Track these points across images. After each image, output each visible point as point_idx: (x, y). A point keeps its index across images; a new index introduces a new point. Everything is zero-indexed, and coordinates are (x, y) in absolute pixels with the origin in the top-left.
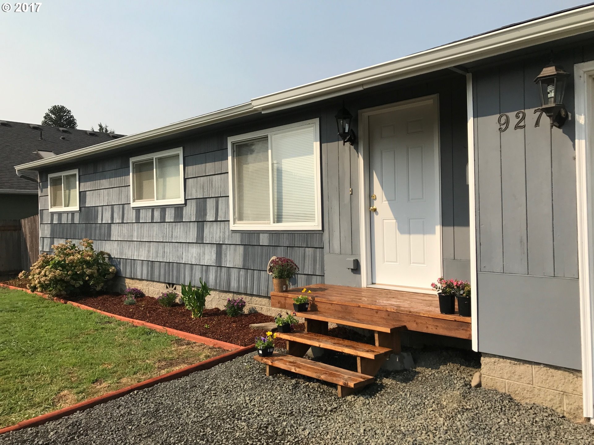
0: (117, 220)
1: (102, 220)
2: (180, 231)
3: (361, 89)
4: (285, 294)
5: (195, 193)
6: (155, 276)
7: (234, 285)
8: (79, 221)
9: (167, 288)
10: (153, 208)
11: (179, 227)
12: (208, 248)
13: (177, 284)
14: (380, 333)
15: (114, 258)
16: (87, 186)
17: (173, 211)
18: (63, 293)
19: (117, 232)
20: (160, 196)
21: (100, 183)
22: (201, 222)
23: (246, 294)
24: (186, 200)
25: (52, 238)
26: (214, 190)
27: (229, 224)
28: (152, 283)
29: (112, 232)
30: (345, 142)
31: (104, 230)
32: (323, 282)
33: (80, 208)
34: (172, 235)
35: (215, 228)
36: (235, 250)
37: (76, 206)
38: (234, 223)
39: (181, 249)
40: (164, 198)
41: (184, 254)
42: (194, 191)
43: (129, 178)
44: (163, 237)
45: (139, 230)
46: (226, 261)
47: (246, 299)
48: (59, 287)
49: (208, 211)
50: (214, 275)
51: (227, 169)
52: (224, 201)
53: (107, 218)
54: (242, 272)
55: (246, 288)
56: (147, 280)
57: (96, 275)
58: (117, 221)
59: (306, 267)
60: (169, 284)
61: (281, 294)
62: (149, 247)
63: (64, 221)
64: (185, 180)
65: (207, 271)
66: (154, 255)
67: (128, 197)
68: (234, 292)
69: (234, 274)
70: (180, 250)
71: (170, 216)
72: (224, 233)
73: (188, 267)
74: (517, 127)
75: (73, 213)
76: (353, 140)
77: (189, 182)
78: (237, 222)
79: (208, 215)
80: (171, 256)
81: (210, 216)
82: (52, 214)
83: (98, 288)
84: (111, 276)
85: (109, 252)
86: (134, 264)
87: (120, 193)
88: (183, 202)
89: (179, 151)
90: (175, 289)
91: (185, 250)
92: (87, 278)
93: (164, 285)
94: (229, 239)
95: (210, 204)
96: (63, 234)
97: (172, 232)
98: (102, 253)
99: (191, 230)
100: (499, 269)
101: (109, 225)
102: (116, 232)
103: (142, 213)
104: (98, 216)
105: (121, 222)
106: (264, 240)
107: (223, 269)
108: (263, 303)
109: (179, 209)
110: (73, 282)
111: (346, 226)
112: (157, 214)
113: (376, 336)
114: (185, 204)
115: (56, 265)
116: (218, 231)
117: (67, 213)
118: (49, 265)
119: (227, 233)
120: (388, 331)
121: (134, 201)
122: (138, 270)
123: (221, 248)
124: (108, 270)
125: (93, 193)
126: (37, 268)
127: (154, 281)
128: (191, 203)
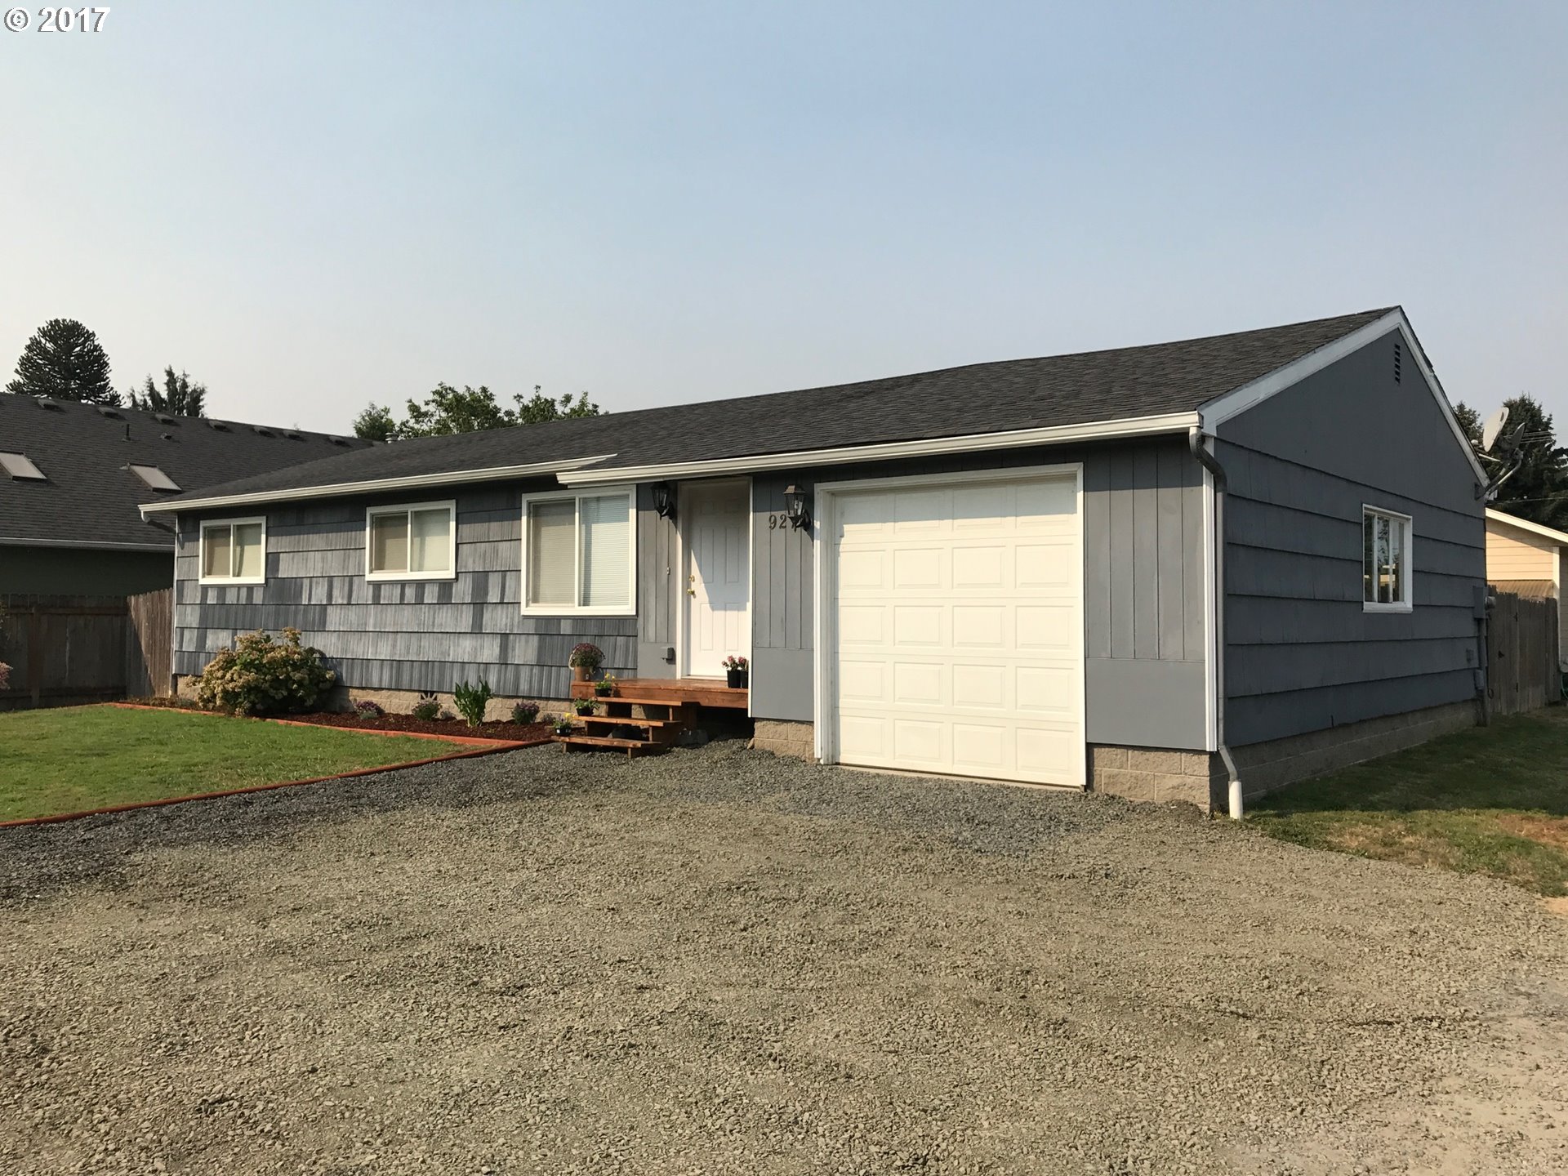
0: (339, 597)
1: (310, 599)
2: (446, 617)
3: (661, 480)
4: (588, 683)
5: (472, 564)
6: (404, 682)
7: (524, 688)
8: (264, 600)
9: (422, 698)
10: (403, 584)
11: (445, 611)
12: (487, 640)
13: (438, 692)
14: (673, 707)
15: (332, 658)
16: (282, 543)
17: (436, 588)
18: (259, 706)
19: (338, 618)
20: (416, 565)
21: (308, 539)
22: (479, 604)
23: (540, 698)
24: (457, 573)
25: (203, 629)
26: (499, 561)
27: (519, 607)
28: (397, 693)
29: (328, 618)
30: (661, 516)
31: (313, 615)
32: (635, 675)
33: (267, 579)
34: (434, 622)
35: (499, 612)
36: (527, 642)
37: (259, 575)
38: (527, 605)
39: (447, 641)
40: (420, 569)
41: (452, 648)
42: (470, 561)
43: (364, 536)
44: (419, 625)
45: (379, 615)
46: (513, 657)
47: (541, 704)
48: (252, 697)
49: (490, 589)
50: (496, 676)
51: (520, 534)
52: (513, 578)
53: (319, 595)
54: (536, 670)
55: (540, 690)
56: (389, 689)
57: (306, 682)
58: (340, 602)
59: (617, 660)
60: (426, 692)
61: (584, 683)
62: (395, 641)
63: (231, 598)
64: (457, 545)
65: (486, 671)
66: (403, 651)
67: (361, 565)
68: (523, 697)
69: (524, 673)
70: (446, 643)
71: (431, 595)
72: (512, 619)
73: (457, 667)
74: (781, 527)
75: (250, 588)
76: (673, 515)
77: (464, 549)
78: (531, 604)
79: (490, 594)
80: (431, 652)
81: (493, 596)
82: (205, 588)
83: (309, 702)
84: (328, 685)
85: (321, 649)
86: (367, 666)
87: (345, 560)
88: (454, 577)
89: (451, 505)
90: (436, 699)
91: (454, 642)
92: (295, 686)
93: (417, 694)
94: (518, 627)
95: (494, 581)
96: (227, 621)
97: (434, 618)
98: (312, 651)
99: (464, 616)
100: (767, 645)
101: (324, 608)
102: (334, 618)
103: (384, 590)
104: (301, 592)
105: (345, 602)
106: (566, 628)
107: (509, 667)
108: (563, 708)
109: (445, 586)
110: (272, 692)
111: (662, 610)
112: (410, 593)
113: (671, 710)
114: (457, 579)
115: (247, 666)
116: (504, 616)
117: (239, 587)
118: (236, 665)
119: (516, 619)
120: (679, 704)
121: (371, 571)
122: (374, 674)
123: (507, 639)
124: (324, 676)
125: (293, 558)
126: (218, 670)
127: (400, 690)
128: (466, 577)
